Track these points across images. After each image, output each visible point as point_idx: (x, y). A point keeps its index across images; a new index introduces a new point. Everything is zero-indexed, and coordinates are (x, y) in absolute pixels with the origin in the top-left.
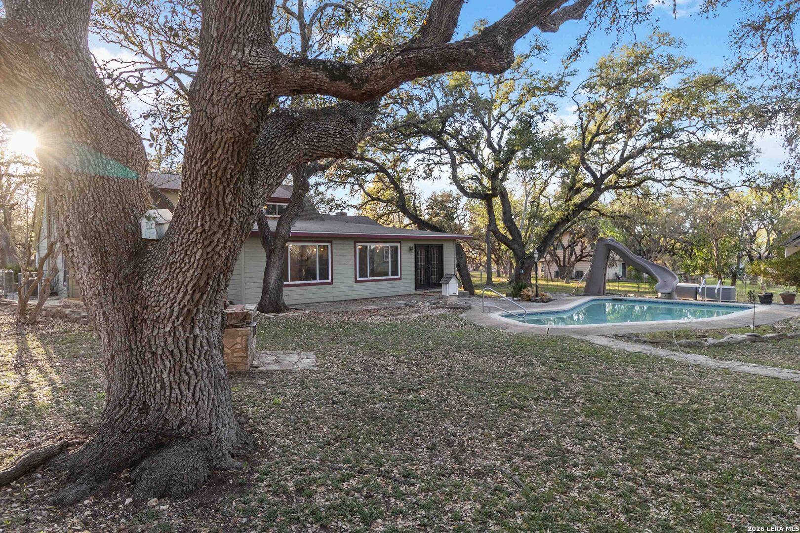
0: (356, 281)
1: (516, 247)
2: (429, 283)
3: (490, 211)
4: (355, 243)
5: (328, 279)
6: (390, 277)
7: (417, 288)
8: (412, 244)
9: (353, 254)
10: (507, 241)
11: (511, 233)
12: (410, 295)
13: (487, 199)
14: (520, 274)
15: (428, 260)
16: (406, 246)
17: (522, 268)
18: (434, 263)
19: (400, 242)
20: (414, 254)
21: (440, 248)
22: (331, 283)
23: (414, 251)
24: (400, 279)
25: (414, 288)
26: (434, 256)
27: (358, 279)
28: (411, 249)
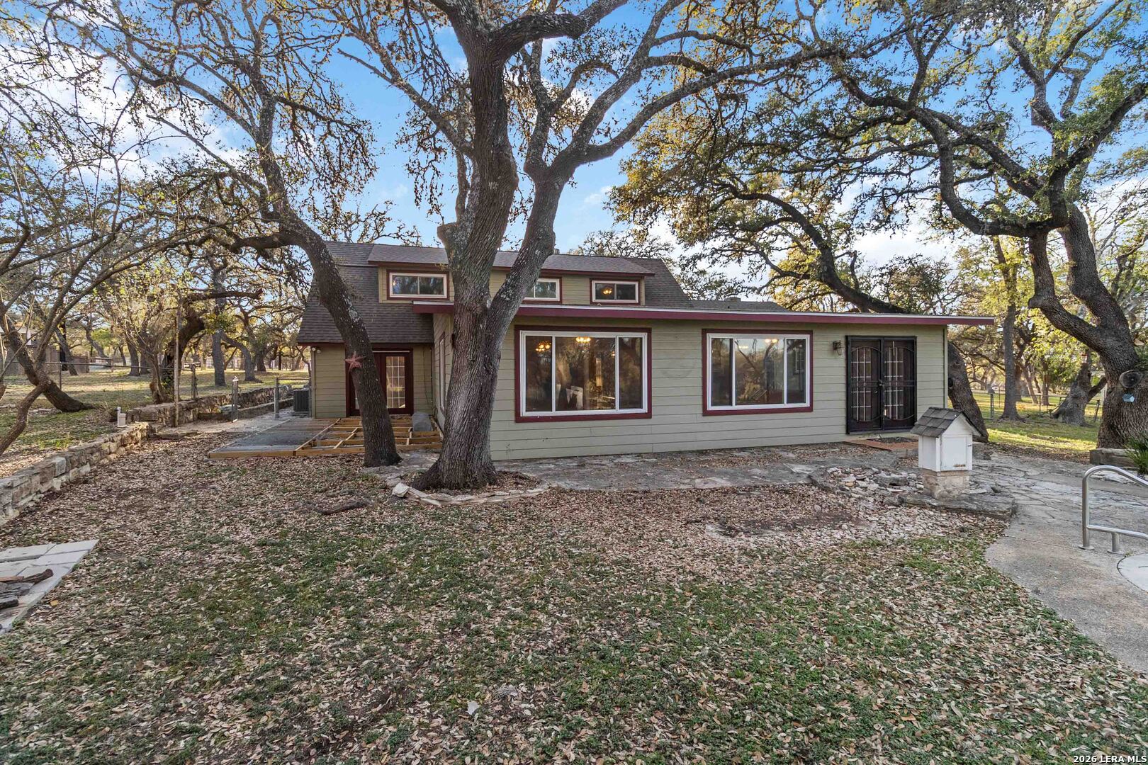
0: (706, 413)
1: (1110, 342)
2: (880, 419)
3: (1040, 263)
4: (704, 332)
5: (641, 407)
6: (785, 405)
7: (849, 429)
8: (839, 337)
9: (700, 356)
10: (1082, 330)
11: (1095, 312)
12: (833, 445)
13: (1034, 232)
14: (1121, 403)
15: (879, 370)
16: (823, 342)
17: (1129, 391)
18: (894, 377)
19: (810, 333)
20: (843, 356)
21: (909, 347)
22: (648, 415)
23: (843, 350)
24: (810, 409)
25: (844, 430)
26: (894, 360)
27: (710, 408)
28: (836, 346)
